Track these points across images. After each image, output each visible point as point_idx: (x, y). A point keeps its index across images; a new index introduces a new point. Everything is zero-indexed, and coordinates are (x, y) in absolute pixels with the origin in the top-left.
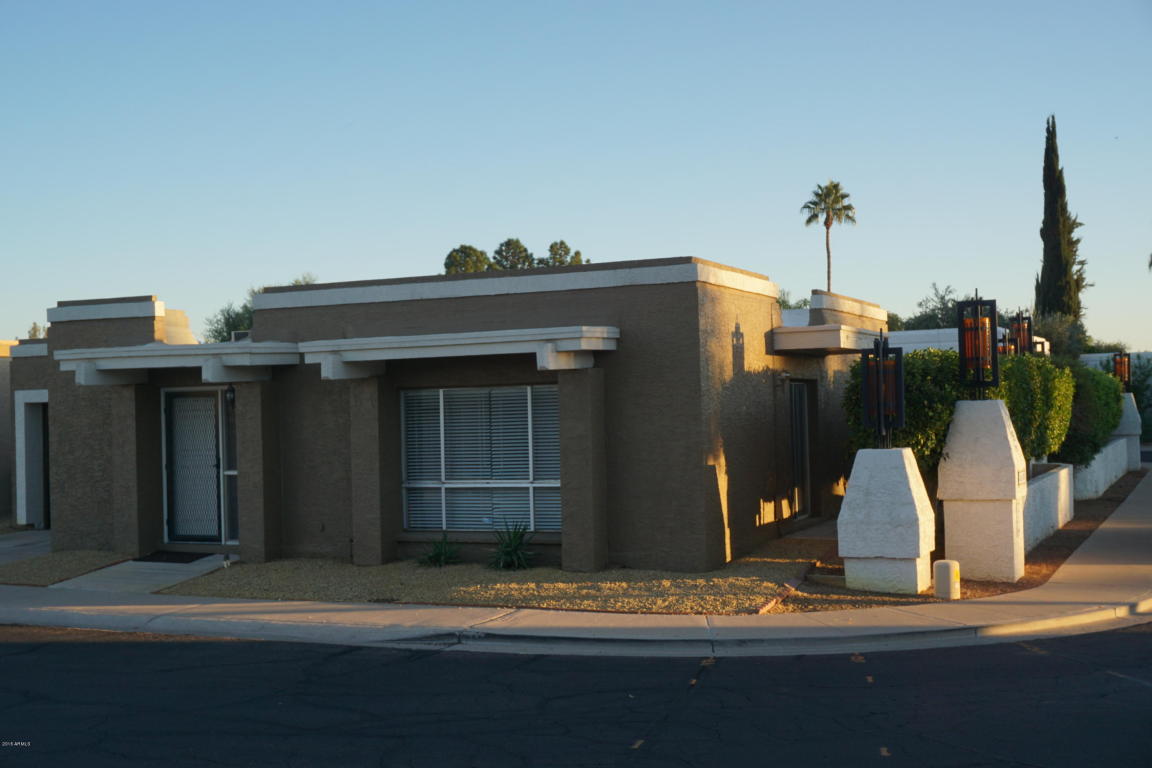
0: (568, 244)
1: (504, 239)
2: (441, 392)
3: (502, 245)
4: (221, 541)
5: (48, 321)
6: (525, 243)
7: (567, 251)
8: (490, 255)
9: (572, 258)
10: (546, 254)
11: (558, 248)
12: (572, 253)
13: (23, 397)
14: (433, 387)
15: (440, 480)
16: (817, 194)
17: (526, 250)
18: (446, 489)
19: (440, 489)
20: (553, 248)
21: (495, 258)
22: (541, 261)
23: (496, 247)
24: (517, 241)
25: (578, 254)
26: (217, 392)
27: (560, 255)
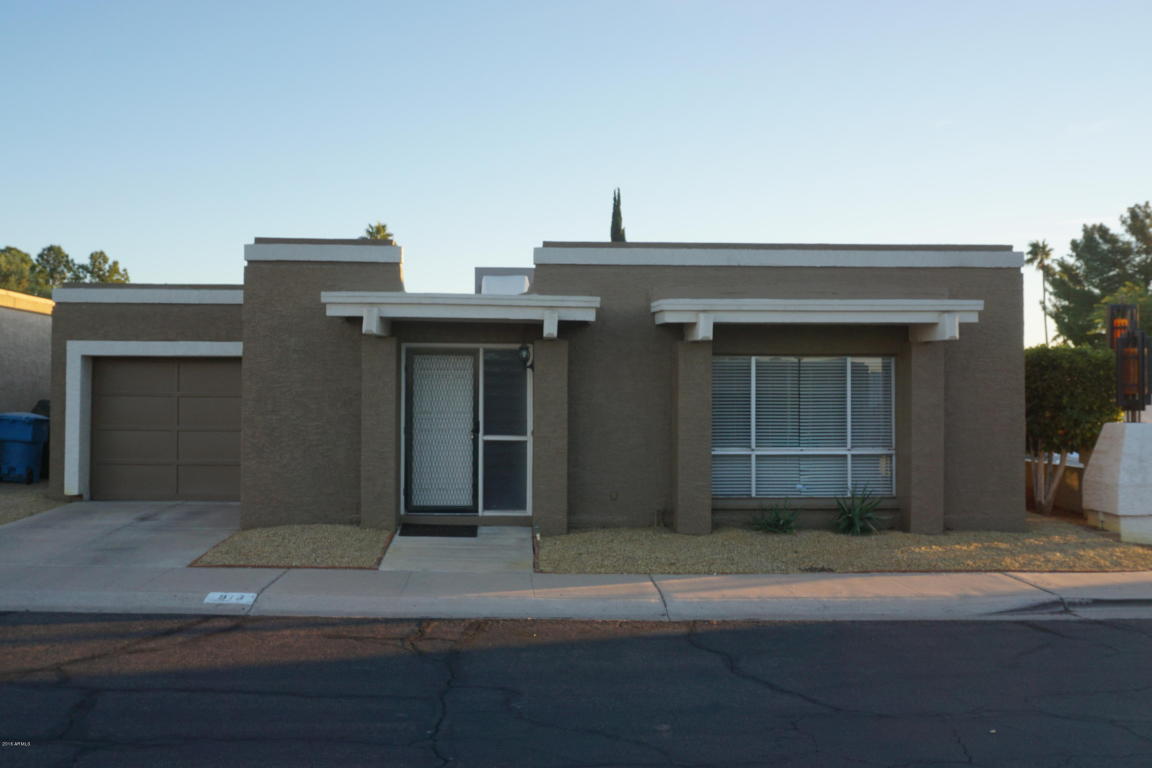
0: (108, 254)
1: (47, 245)
2: (754, 359)
3: (44, 250)
4: (477, 511)
5: (245, 259)
6: (66, 250)
7: (106, 260)
8: (34, 257)
9: (110, 267)
10: (87, 261)
11: (98, 257)
12: (110, 262)
13: (77, 350)
14: (747, 355)
15: (750, 447)
16: (368, 232)
17: (67, 256)
18: (757, 456)
19: (750, 456)
20: (93, 257)
21: (37, 261)
22: (82, 267)
23: (39, 251)
24: (59, 249)
25: (115, 263)
26: (477, 350)
27: (100, 263)
